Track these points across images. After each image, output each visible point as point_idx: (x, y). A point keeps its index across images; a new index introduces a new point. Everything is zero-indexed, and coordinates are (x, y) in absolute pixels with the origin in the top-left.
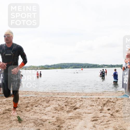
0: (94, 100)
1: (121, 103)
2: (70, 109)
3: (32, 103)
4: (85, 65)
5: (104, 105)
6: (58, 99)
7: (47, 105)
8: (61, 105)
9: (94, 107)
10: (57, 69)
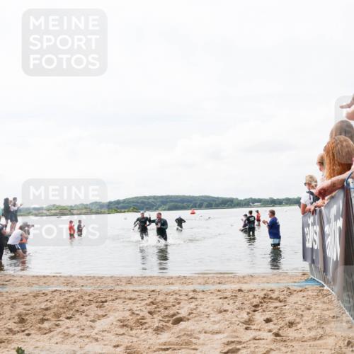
0: (228, 294)
1: (300, 303)
2: (162, 323)
3: (56, 309)
4: (201, 200)
5: (253, 309)
6: (128, 296)
7: (100, 312)
8: (137, 312)
9: (228, 315)
10: (124, 212)
